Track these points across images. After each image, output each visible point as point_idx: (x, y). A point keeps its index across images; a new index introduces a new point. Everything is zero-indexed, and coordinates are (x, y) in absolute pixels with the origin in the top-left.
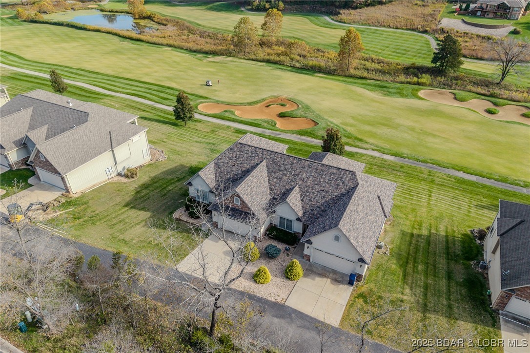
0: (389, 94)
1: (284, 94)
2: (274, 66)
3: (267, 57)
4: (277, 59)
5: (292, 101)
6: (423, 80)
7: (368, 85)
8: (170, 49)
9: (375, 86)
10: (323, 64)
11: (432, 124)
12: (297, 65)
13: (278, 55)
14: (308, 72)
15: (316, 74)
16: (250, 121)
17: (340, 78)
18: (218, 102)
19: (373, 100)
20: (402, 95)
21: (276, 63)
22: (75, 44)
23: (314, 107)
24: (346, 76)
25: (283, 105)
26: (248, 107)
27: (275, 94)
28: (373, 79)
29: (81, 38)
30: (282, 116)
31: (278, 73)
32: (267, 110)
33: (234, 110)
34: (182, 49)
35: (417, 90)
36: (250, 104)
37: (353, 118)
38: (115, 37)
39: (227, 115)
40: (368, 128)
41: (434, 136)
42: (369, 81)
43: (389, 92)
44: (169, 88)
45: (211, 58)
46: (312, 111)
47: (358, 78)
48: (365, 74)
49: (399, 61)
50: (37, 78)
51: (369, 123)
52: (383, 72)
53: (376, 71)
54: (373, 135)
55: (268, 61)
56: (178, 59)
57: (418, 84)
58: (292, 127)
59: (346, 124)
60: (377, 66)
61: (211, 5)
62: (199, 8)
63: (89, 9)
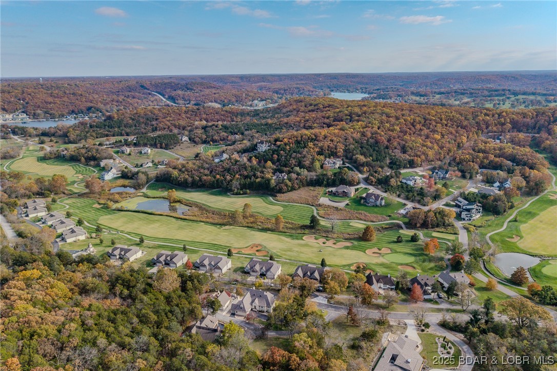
0: (293, 239)
1: (257, 242)
2: (251, 229)
3: (247, 225)
4: (252, 225)
5: (260, 245)
6: (306, 232)
7: (287, 235)
8: (203, 223)
9: (289, 236)
10: (270, 226)
11: (304, 249)
12: (260, 227)
13: (252, 223)
14: (264, 231)
15: (268, 232)
16: (248, 254)
17: (277, 233)
18: (235, 248)
19: (287, 242)
20: (297, 239)
21: (251, 227)
23: (267, 246)
24: (279, 232)
25: (257, 247)
26: (246, 249)
27: (254, 243)
28: (289, 233)
30: (257, 251)
31: (253, 232)
32: (252, 249)
33: (242, 251)
34: (208, 223)
35: (303, 236)
36: (246, 248)
37: (280, 249)
38: (172, 218)
39: (240, 252)
40: (284, 253)
41: (303, 253)
45: (224, 228)
46: (267, 248)
47: (283, 232)
48: (286, 231)
49: (299, 223)
50: (163, 245)
51: (285, 251)
52: (292, 229)
53: (290, 228)
54: (285, 255)
55: (248, 227)
56: (210, 230)
57: (304, 233)
58: (261, 255)
59: (277, 252)
60: (290, 226)
61: (210, 191)
62: (204, 193)
63: (138, 196)
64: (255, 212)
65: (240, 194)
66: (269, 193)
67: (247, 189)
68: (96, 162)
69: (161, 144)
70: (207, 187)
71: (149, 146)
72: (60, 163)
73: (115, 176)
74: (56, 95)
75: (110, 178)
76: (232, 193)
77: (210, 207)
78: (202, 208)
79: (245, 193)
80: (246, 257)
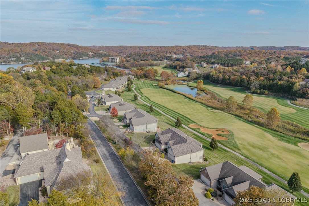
1: (228, 128)
2: (238, 118)
4: (242, 115)
5: (229, 131)
7: (276, 134)
8: (200, 104)
9: (279, 135)
10: (262, 121)
11: (286, 155)
12: (250, 119)
13: (245, 114)
14: (251, 123)
15: (254, 125)
16: (203, 133)
17: (265, 129)
18: (198, 125)
19: (269, 140)
20: (288, 142)
21: (240, 117)
22: (169, 97)
23: (235, 135)
24: (268, 128)
25: (223, 132)
26: (208, 129)
27: (224, 127)
28: (282, 133)
29: (172, 96)
30: (218, 135)
31: (236, 121)
32: (215, 132)
33: (201, 128)
34: (205, 105)
35: (300, 142)
36: (210, 128)
37: (249, 143)
39: (197, 129)
40: (250, 148)
41: (280, 159)
42: (278, 133)
43: (282, 139)
44: (186, 117)
45: (213, 110)
46: (233, 136)
47: (274, 131)
49: (307, 128)
51: (253, 147)
52: (291, 130)
53: (288, 130)
54: (248, 150)
55: (237, 116)
56: (200, 108)
59: (241, 144)
60: (291, 127)
61: (233, 88)
62: (228, 89)
63: (183, 84)
64: (258, 107)
65: (257, 93)
66: (290, 97)
67: (265, 90)
68: (183, 69)
69: (228, 64)
70: (233, 85)
71: (220, 65)
72: (168, 69)
73: (185, 76)
74: (201, 49)
75: (181, 76)
76: (250, 91)
77: (220, 96)
78: (214, 96)
79: (262, 94)
80: (194, 134)
